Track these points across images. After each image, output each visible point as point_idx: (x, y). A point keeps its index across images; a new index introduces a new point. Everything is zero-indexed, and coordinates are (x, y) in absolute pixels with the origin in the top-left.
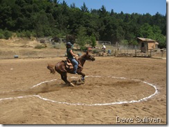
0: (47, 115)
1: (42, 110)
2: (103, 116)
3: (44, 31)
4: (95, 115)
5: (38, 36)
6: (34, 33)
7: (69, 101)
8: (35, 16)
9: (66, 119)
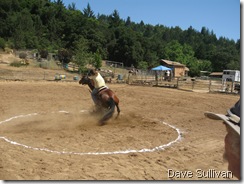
0: (14, 167)
1: (6, 160)
2: (98, 171)
3: (26, 41)
4: (86, 168)
5: (17, 48)
6: (10, 42)
7: (50, 147)
8: (13, 17)
9: (41, 174)
